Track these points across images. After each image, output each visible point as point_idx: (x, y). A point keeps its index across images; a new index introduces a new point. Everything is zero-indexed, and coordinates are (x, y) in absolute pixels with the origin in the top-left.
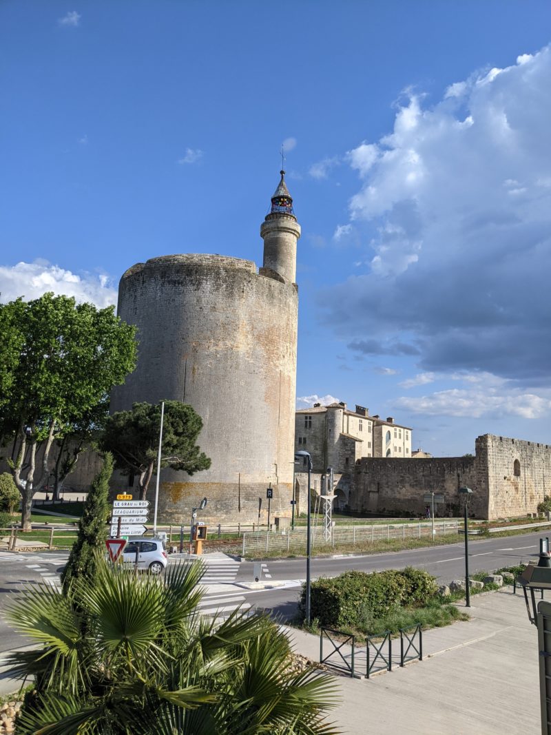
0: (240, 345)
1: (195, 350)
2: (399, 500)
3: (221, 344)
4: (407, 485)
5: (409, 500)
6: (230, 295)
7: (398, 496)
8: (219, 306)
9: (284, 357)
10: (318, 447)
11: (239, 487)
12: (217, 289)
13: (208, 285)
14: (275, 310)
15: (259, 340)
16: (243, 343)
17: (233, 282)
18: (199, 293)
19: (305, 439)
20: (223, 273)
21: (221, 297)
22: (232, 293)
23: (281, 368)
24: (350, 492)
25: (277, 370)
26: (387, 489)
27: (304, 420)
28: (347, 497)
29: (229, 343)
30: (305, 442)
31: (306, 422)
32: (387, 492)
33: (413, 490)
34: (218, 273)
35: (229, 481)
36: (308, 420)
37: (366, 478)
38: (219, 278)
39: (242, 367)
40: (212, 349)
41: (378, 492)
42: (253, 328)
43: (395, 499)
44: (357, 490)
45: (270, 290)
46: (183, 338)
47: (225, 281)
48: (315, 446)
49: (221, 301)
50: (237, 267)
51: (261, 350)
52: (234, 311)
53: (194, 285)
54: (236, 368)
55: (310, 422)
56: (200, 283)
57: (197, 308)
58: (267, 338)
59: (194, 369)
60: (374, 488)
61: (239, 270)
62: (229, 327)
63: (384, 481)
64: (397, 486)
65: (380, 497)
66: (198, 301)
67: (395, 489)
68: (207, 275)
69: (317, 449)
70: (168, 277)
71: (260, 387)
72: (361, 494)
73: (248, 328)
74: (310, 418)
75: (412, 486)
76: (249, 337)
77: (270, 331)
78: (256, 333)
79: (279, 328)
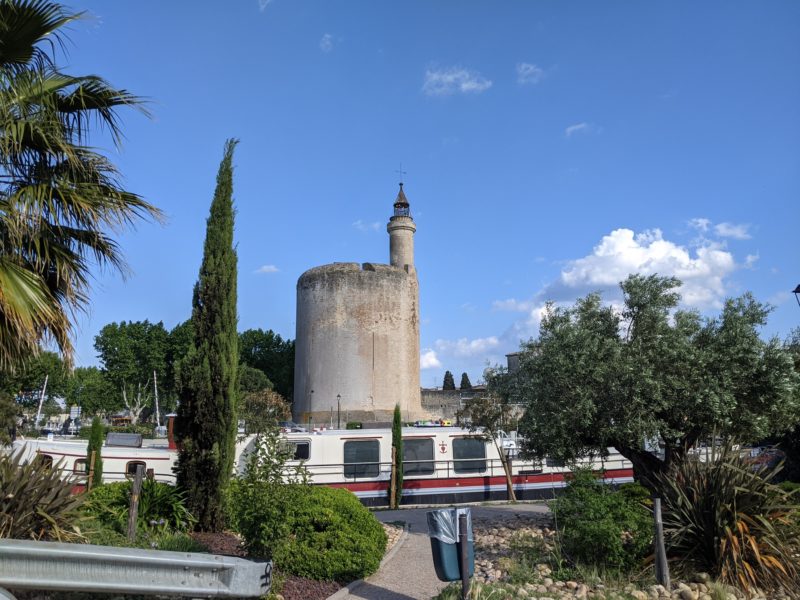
0: (338, 321)
1: (314, 329)
3: (326, 322)
8: (325, 298)
12: (323, 287)
14: (365, 292)
16: (340, 319)
17: (332, 280)
18: (315, 292)
20: (326, 276)
21: (325, 292)
22: (332, 288)
29: (331, 321)
34: (323, 277)
39: (339, 334)
40: (322, 326)
42: (347, 308)
47: (328, 281)
49: (326, 295)
51: (353, 321)
52: (333, 299)
53: (312, 287)
54: (336, 336)
57: (314, 302)
58: (358, 313)
61: (337, 272)
62: (331, 310)
66: (314, 297)
68: (319, 279)
71: (354, 346)
73: (343, 308)
76: (344, 314)
77: (361, 307)
78: (349, 310)
79: (370, 304)
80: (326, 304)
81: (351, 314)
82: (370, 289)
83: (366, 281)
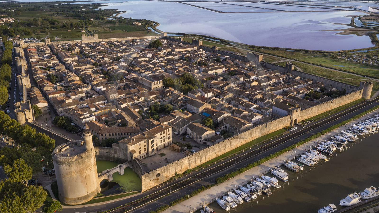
0: (73, 175)
1: (65, 177)
6: (70, 167)
8: (67, 169)
9: (86, 172)
11: (78, 198)
13: (64, 165)
17: (70, 164)
18: (63, 167)
21: (67, 167)
24: (132, 165)
25: (84, 176)
27: (122, 145)
29: (71, 175)
34: (66, 163)
35: (76, 197)
37: (135, 164)
39: (75, 179)
40: (68, 177)
46: (62, 174)
47: (68, 164)
48: (125, 152)
51: (78, 174)
52: (71, 169)
54: (73, 179)
55: (124, 145)
56: (63, 165)
57: (63, 169)
58: (80, 172)
59: (65, 180)
61: (71, 162)
62: (70, 173)
68: (64, 163)
71: (80, 181)
76: (75, 173)
77: (80, 170)
78: (77, 172)
79: (83, 168)
80: (69, 171)
81: (78, 172)
82: (83, 164)
83: (81, 162)
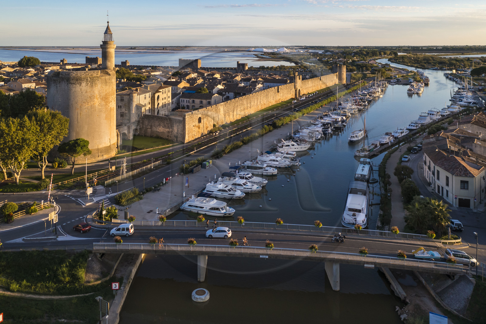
0: (96, 103)
1: (81, 107)
2: (158, 132)
3: (89, 104)
4: (161, 127)
5: (162, 132)
6: (92, 86)
7: (158, 130)
8: (88, 91)
9: (111, 102)
10: (127, 110)
11: (98, 149)
12: (87, 85)
13: (84, 84)
14: (107, 87)
15: (102, 99)
16: (97, 102)
17: (93, 82)
18: (81, 87)
19: (121, 106)
20: (89, 78)
21: (89, 88)
22: (92, 85)
23: (110, 106)
24: (140, 128)
25: (109, 107)
26: (154, 128)
27: (120, 98)
28: (139, 131)
29: (92, 103)
30: (121, 107)
31: (121, 99)
32: (154, 129)
33: (164, 129)
34: (87, 79)
35: (94, 148)
36: (122, 98)
37: (146, 122)
38: (88, 81)
39: (97, 110)
40: (87, 106)
41: (151, 128)
42: (100, 96)
43: (157, 131)
44: (143, 127)
45: (105, 80)
46: (76, 103)
47: (90, 82)
48: (125, 109)
49: (89, 89)
50: (94, 76)
51: (103, 103)
52: (93, 92)
53: (79, 84)
54: (95, 111)
55: (123, 99)
56: (81, 84)
57: (81, 92)
58: (105, 99)
59: (80, 113)
60: (149, 127)
61: (95, 77)
62: (92, 98)
63: (153, 125)
64: (158, 127)
65: (151, 130)
66: (81, 90)
67: (157, 128)
68: (83, 80)
69: (126, 111)
70: (69, 81)
71: (103, 115)
72: (144, 128)
73: (98, 96)
74: (123, 97)
75: (163, 127)
76: (99, 99)
77: (106, 95)
80: (89, 94)
